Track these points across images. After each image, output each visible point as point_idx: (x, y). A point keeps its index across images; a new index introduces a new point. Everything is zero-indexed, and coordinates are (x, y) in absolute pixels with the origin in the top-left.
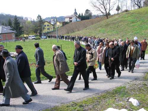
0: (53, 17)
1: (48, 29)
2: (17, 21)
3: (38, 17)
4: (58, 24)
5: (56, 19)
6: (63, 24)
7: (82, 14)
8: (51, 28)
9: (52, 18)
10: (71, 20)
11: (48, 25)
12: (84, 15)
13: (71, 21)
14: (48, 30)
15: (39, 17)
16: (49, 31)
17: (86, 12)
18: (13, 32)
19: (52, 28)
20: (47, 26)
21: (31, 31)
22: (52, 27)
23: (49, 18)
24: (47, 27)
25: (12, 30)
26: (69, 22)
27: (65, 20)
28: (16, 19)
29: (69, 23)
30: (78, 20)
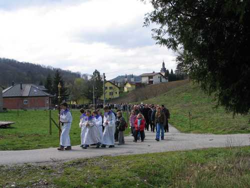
1: (111, 94)
2: (60, 78)
3: (94, 74)
4: (129, 85)
5: (127, 79)
6: (136, 86)
7: (172, 70)
8: (116, 93)
10: (151, 80)
11: (111, 88)
12: (174, 73)
13: (151, 82)
14: (110, 95)
15: (96, 72)
16: (112, 97)
17: (177, 68)
19: (118, 93)
20: (108, 88)
21: (82, 95)
22: (118, 91)
24: (108, 91)
25: (48, 92)
26: (148, 83)
27: (141, 80)
28: (58, 75)
29: (147, 85)
30: (164, 80)
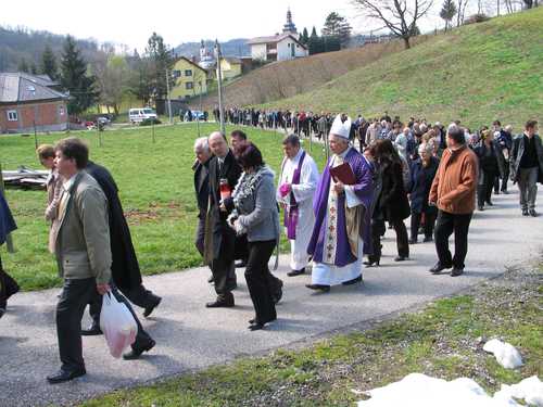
0: (205, 40)
1: (190, 85)
2: (76, 54)
3: (150, 42)
4: (225, 66)
5: (218, 50)
6: (243, 68)
7: (314, 30)
8: (200, 83)
9: (203, 47)
10: (272, 51)
11: (188, 73)
12: (319, 34)
13: (272, 57)
14: (187, 88)
15: (156, 40)
16: (190, 93)
17: (327, 24)
18: (60, 98)
19: (204, 83)
20: (183, 73)
21: (126, 92)
22: (204, 78)
23: (190, 44)
24: (183, 79)
25: (58, 88)
26: (265, 58)
27: (250, 51)
28: (72, 47)
29: (264, 63)
30: (299, 51)
